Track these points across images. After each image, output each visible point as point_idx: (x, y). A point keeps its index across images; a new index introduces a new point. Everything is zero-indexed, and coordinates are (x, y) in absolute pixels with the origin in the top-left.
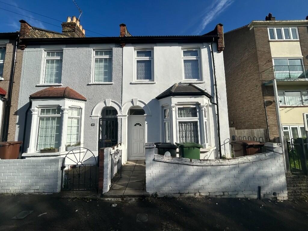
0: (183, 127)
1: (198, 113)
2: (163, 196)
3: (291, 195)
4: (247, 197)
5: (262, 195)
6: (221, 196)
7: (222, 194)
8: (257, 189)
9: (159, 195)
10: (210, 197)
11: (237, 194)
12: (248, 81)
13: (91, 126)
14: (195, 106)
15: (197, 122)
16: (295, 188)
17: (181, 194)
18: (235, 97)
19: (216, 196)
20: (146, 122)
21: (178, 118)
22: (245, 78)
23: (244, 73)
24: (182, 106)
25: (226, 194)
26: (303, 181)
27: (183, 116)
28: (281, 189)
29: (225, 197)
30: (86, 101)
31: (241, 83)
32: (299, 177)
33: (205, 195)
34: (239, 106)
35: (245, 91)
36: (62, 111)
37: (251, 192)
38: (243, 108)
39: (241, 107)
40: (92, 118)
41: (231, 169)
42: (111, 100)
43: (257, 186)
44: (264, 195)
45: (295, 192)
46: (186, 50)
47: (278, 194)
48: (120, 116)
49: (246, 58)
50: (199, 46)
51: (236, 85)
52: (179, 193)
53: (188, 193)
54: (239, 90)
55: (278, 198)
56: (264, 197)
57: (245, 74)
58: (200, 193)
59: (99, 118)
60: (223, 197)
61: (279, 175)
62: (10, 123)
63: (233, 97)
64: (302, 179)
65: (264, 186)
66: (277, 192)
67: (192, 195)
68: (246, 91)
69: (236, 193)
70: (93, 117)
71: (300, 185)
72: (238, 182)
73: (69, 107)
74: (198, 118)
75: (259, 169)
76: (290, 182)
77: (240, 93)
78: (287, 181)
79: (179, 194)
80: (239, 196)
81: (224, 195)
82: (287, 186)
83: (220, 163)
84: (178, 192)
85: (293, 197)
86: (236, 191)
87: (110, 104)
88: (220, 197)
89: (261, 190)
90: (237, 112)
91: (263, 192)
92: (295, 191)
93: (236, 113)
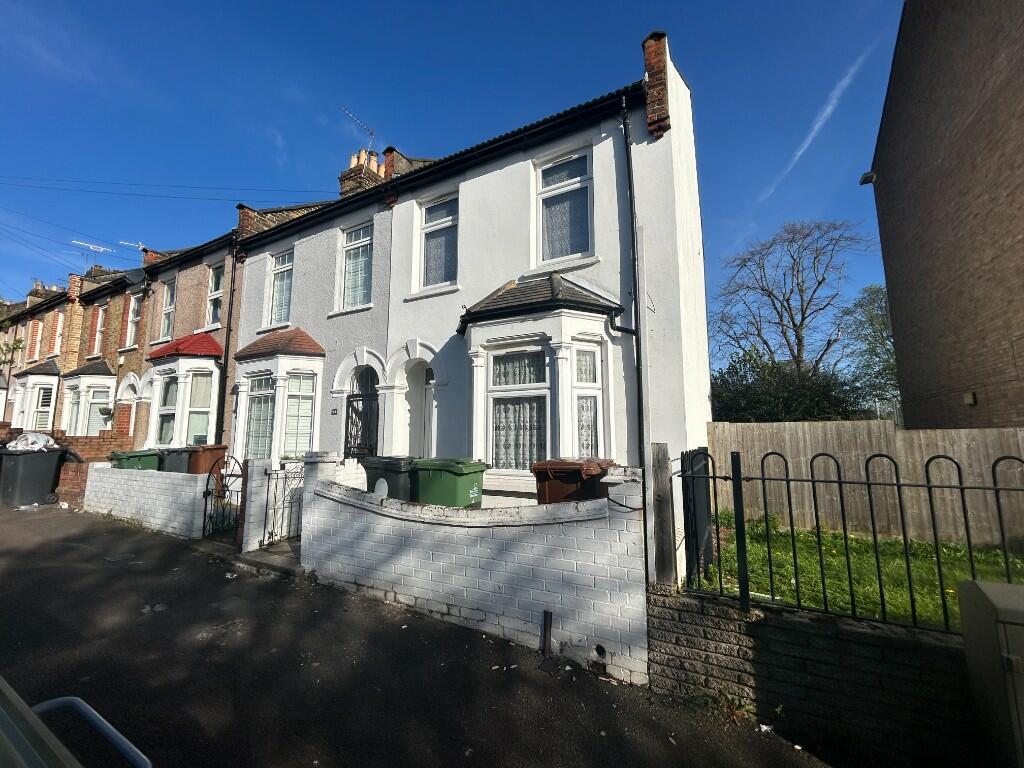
0: (511, 415)
1: (547, 369)
2: (326, 582)
3: (663, 674)
4: (509, 635)
5: (555, 643)
6: (443, 614)
7: (444, 609)
8: (539, 619)
9: (321, 580)
10: (417, 610)
11: (482, 621)
12: (1017, 188)
13: (333, 414)
14: (539, 348)
15: (543, 398)
16: (684, 651)
17: (359, 585)
18: (972, 275)
19: (431, 612)
20: (435, 403)
21: (491, 387)
22: (1005, 175)
23: (998, 155)
24: (503, 352)
25: (454, 611)
26: (719, 632)
27: (511, 380)
28: (627, 641)
29: (452, 620)
30: (324, 356)
31: (991, 206)
32: (702, 612)
33: (407, 602)
34: (992, 319)
35: (1009, 242)
36: (274, 381)
37: (520, 625)
38: (1008, 326)
39: (999, 322)
40: (334, 395)
41: (474, 541)
42: (365, 348)
43: (541, 610)
44: (563, 645)
45: (682, 667)
46: (550, 165)
47: (613, 655)
48: (382, 388)
49: (1003, 77)
50: (588, 138)
51: (971, 216)
52: (355, 583)
53: (372, 587)
54: (985, 240)
55: (610, 670)
56: (561, 651)
57: (1002, 155)
58: (396, 593)
59: (345, 395)
60: (446, 618)
61: (620, 585)
62: (226, 410)
63: (967, 274)
64: (716, 620)
65: (566, 616)
66: (608, 648)
67: (380, 594)
68: (1014, 237)
69: (480, 615)
70: (335, 392)
71: (703, 641)
72: (489, 584)
73: (288, 373)
74: (547, 384)
75: (551, 552)
76: (662, 625)
77: (989, 253)
78: (648, 615)
79: (353, 586)
80: (489, 628)
81: (448, 614)
82: (651, 634)
83: (444, 518)
84: (353, 581)
85: (668, 681)
86: (481, 609)
87: (366, 360)
88: (438, 617)
89: (553, 625)
90: (985, 346)
91: (560, 634)
92: (682, 664)
93: (981, 355)
